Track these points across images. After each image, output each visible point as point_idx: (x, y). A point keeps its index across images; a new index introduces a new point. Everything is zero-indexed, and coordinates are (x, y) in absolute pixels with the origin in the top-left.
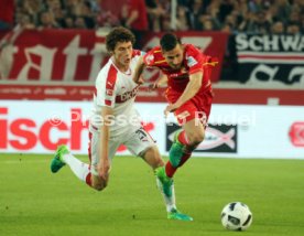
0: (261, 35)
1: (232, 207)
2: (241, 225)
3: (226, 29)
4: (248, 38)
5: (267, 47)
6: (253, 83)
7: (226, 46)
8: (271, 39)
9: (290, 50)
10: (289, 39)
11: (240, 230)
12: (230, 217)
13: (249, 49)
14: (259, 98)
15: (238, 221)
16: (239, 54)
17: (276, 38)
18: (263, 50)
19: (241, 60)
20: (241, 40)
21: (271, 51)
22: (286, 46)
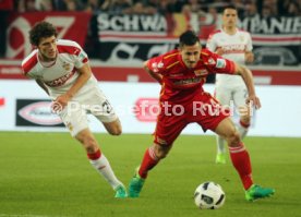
0: (122, 15)
1: (206, 187)
2: (214, 204)
3: (89, 10)
4: (110, 18)
5: (127, 27)
6: (114, 61)
7: (88, 25)
8: (131, 19)
9: (150, 29)
10: (149, 19)
11: (213, 208)
12: (203, 196)
13: (110, 29)
14: (119, 75)
15: (211, 200)
16: (101, 33)
17: (136, 19)
18: (123, 30)
19: (102, 40)
20: (102, 20)
21: (131, 30)
22: (145, 25)
